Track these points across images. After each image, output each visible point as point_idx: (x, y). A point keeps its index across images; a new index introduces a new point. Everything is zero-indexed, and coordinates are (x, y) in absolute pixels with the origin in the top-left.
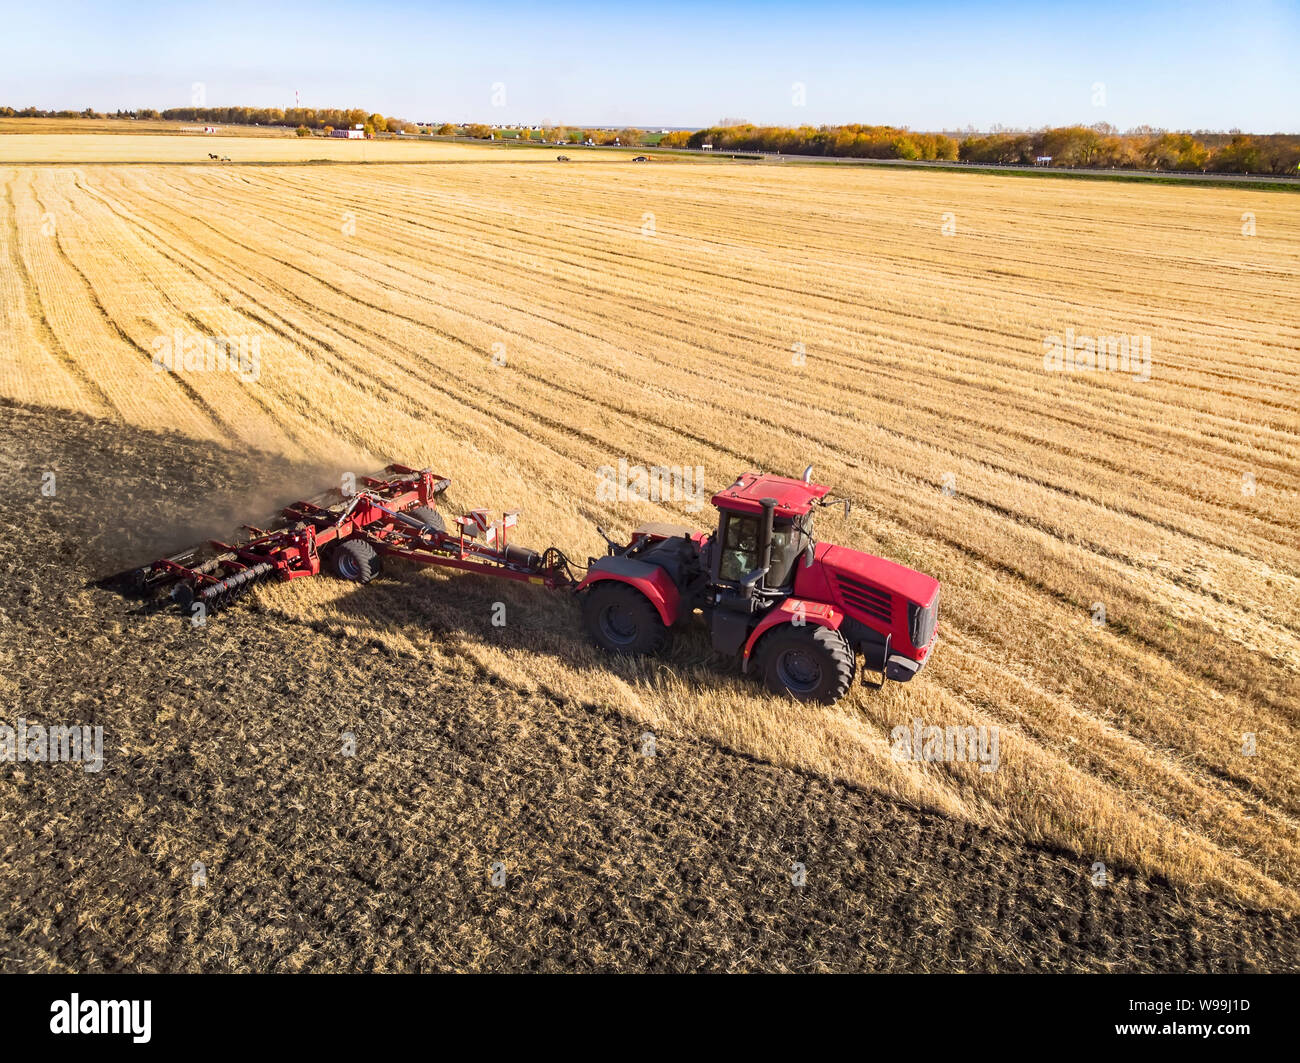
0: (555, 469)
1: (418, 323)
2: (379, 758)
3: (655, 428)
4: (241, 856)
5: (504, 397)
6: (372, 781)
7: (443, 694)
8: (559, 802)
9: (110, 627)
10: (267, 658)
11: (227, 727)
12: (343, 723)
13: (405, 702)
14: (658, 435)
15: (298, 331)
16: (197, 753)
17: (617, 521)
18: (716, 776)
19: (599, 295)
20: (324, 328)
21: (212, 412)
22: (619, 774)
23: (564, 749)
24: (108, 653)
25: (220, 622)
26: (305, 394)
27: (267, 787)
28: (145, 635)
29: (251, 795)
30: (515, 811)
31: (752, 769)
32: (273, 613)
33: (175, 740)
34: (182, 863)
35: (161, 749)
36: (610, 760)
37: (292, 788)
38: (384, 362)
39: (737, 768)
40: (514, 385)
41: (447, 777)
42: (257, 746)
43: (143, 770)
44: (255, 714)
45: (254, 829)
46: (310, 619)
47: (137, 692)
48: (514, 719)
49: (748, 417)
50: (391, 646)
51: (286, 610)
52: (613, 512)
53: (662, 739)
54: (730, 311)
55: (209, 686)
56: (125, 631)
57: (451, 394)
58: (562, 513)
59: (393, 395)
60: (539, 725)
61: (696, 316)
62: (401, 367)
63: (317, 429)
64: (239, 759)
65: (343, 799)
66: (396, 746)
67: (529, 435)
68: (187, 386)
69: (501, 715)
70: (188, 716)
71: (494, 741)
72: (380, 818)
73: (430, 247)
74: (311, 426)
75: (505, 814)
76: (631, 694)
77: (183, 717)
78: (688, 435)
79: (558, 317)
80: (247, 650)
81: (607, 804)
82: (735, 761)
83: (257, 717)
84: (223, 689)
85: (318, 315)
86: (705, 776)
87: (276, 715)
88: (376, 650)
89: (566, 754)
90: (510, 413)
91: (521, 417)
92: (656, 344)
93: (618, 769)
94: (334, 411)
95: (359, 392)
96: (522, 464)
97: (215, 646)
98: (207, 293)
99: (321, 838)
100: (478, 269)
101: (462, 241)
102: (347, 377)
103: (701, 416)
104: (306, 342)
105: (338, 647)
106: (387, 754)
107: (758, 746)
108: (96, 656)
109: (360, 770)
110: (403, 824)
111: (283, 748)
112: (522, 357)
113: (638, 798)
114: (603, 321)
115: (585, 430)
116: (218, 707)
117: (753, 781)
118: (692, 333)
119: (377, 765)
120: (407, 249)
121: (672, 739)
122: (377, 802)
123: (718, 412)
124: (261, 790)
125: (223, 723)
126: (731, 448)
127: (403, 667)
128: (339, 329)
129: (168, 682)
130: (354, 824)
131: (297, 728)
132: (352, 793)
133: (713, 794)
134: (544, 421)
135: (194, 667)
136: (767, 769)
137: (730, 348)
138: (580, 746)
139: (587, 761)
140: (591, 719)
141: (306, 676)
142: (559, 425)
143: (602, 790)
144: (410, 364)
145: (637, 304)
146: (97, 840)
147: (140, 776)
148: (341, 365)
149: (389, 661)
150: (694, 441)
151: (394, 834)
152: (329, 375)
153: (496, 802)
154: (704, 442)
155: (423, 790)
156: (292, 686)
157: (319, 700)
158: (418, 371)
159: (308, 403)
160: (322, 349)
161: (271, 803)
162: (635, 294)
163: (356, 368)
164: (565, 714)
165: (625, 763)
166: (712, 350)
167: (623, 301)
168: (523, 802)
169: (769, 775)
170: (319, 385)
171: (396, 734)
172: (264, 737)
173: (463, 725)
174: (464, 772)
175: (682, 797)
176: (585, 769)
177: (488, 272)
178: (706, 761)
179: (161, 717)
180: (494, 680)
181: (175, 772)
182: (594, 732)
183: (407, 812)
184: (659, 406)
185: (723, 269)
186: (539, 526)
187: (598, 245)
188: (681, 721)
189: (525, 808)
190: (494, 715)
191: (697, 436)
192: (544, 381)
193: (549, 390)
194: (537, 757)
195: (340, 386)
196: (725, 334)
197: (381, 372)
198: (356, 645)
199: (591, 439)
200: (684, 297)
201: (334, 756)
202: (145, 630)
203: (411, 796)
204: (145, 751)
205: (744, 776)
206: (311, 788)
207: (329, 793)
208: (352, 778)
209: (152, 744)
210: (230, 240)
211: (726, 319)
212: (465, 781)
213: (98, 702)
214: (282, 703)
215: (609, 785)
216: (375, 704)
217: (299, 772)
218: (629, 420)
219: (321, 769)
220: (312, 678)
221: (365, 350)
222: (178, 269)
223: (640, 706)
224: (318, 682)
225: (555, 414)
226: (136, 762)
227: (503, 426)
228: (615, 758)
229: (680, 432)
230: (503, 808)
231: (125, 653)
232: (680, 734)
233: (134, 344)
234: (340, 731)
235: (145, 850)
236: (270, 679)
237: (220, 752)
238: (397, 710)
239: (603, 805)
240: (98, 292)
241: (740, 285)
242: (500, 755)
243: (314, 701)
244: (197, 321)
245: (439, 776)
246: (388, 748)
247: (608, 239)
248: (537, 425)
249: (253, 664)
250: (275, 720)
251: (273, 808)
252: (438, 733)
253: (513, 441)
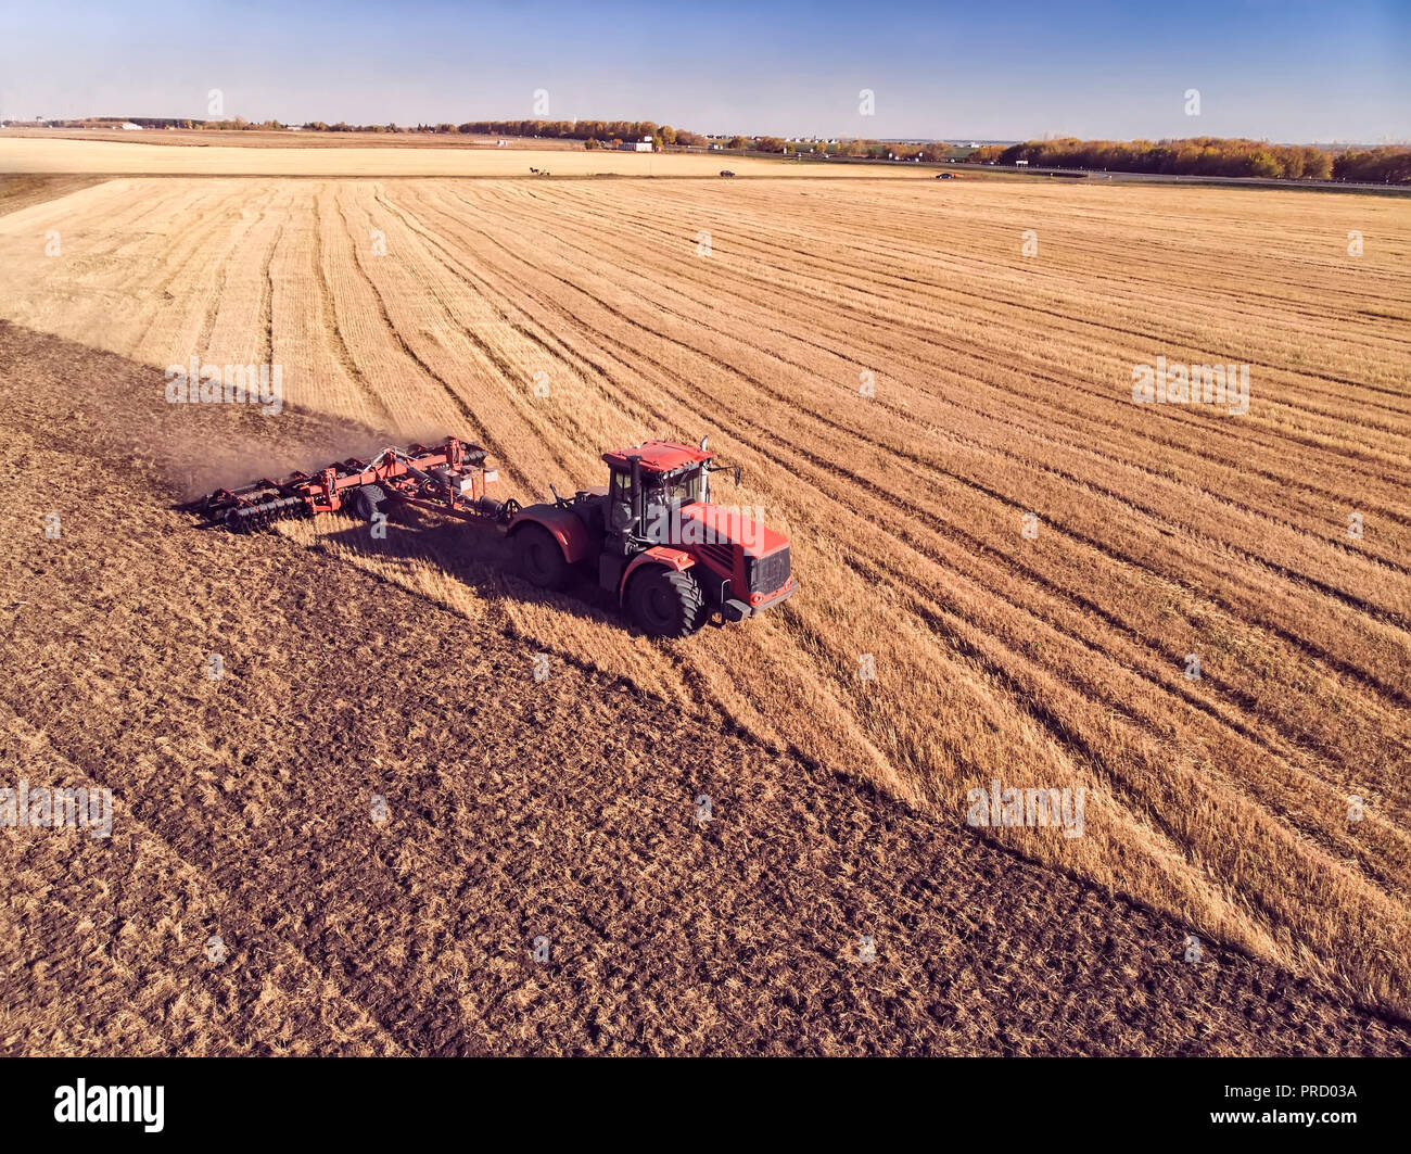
0: (822, 512)
1: (693, 349)
2: (619, 801)
3: (937, 475)
4: (477, 883)
5: (774, 431)
6: (609, 825)
7: (689, 742)
8: (801, 874)
9: (373, 639)
10: (517, 685)
11: (473, 752)
12: (586, 760)
13: (649, 745)
14: (940, 483)
15: (572, 352)
16: (443, 774)
17: (886, 575)
18: (976, 870)
19: (887, 325)
20: (598, 350)
21: (483, 430)
22: (868, 854)
23: (811, 817)
24: (369, 664)
25: (476, 644)
26: (575, 418)
27: (507, 818)
28: (404, 650)
29: (491, 824)
30: (753, 878)
31: (1019, 868)
32: (526, 639)
33: (424, 759)
34: (423, 881)
35: (411, 765)
36: (859, 836)
37: (530, 822)
38: (655, 389)
39: (1002, 865)
40: (787, 420)
41: (685, 830)
42: (501, 774)
43: (394, 784)
44: (501, 741)
45: (491, 858)
46: (563, 649)
47: (393, 706)
48: (760, 778)
49: (1047, 469)
50: (640, 685)
51: (539, 638)
52: (882, 565)
53: (919, 822)
54: (1034, 347)
55: (460, 708)
56: (386, 644)
57: (720, 426)
58: (826, 562)
59: (663, 424)
60: (785, 788)
61: (994, 351)
62: (672, 395)
63: (585, 455)
64: (482, 786)
65: (579, 839)
66: (636, 792)
67: (798, 475)
68: (461, 403)
69: (746, 772)
70: (438, 736)
71: (737, 799)
72: (615, 864)
73: (712, 269)
74: (579, 452)
75: (743, 879)
76: (888, 766)
77: (433, 737)
78: (975, 486)
79: (840, 348)
80: (498, 675)
81: (852, 884)
82: (1001, 856)
83: (503, 744)
84: (473, 712)
85: (593, 336)
86: (964, 868)
87: (521, 745)
88: (624, 688)
89: (812, 824)
90: (780, 449)
91: (791, 455)
92: (947, 381)
93: (868, 848)
94: (602, 437)
95: (628, 419)
96: (788, 505)
97: (469, 668)
98: (487, 308)
99: (554, 876)
100: (759, 293)
101: (745, 263)
102: (618, 403)
103: (991, 464)
104: (579, 364)
105: (588, 681)
106: (626, 798)
107: (1028, 843)
108: (358, 666)
109: (599, 812)
110: (637, 874)
111: (526, 779)
112: (797, 390)
113: (887, 882)
114: (889, 353)
115: (859, 473)
116: (466, 730)
117: (1019, 881)
118: (988, 370)
119: (616, 809)
120: (688, 270)
121: (930, 823)
122: (613, 848)
123: (1012, 462)
124: (501, 820)
125: (469, 747)
126: (1024, 502)
127: (650, 709)
128: (614, 353)
129: (422, 699)
130: (588, 868)
131: (540, 761)
132: (589, 835)
133: (971, 889)
134: (815, 460)
135: (447, 687)
136: (1036, 870)
137: (1031, 389)
138: (828, 817)
139: (834, 834)
140: (842, 789)
141: (554, 708)
142: (830, 465)
143: (848, 868)
144: (681, 392)
145: (928, 335)
146: (348, 846)
147: (390, 790)
148: (612, 390)
149: (637, 701)
150: (981, 492)
151: (627, 883)
152: (600, 400)
153: (734, 864)
154: (992, 494)
155: (660, 841)
156: (540, 717)
157: (565, 734)
158: (689, 399)
159: (577, 427)
160: (595, 372)
161: (509, 834)
162: (927, 325)
163: (628, 394)
164: (815, 780)
165: (876, 842)
166: (1010, 390)
167: (914, 333)
168: (763, 868)
169: (1039, 877)
170: (589, 410)
171: (638, 779)
172: (507, 766)
173: (706, 777)
174: (704, 828)
175: (936, 888)
176: (832, 843)
177: (770, 298)
178: (967, 852)
179: (413, 733)
180: (742, 733)
181: (422, 789)
182: (845, 803)
183: (642, 862)
184: (944, 450)
185: (1030, 300)
186: (801, 574)
187: (890, 270)
188: (942, 804)
189: (764, 875)
190: (739, 771)
191: (985, 486)
192: (819, 417)
193: (823, 426)
194: (781, 822)
195: (611, 411)
196: (1027, 374)
197: (652, 400)
198: (606, 680)
199: (864, 483)
200: (983, 330)
201: (574, 794)
202: (404, 645)
203: (648, 846)
204: (397, 765)
205: (1010, 875)
206: (549, 824)
207: (566, 832)
208: (590, 819)
209: (403, 759)
210: (513, 255)
211: (1029, 356)
212: (704, 838)
213: (358, 711)
214: (529, 733)
215: (856, 863)
216: (620, 745)
217: (539, 806)
218: (908, 464)
219: (560, 806)
220: (559, 710)
221: (637, 375)
222: (462, 284)
223: (897, 782)
224: (565, 715)
225: (827, 453)
226: (388, 776)
227: (771, 462)
228: (865, 834)
229: (965, 481)
230: (742, 872)
231: (385, 666)
232: (939, 818)
233: (414, 356)
234: (582, 768)
235: (390, 863)
236: (518, 707)
237: (466, 776)
238: (640, 754)
239: (848, 885)
240: (387, 305)
241: (1049, 319)
242: (742, 814)
243: (559, 735)
244: (475, 337)
245: (677, 828)
246: (628, 793)
247: (903, 264)
248: (807, 464)
249: (503, 689)
250: (519, 750)
251: (511, 840)
252: (681, 782)
253: (781, 480)
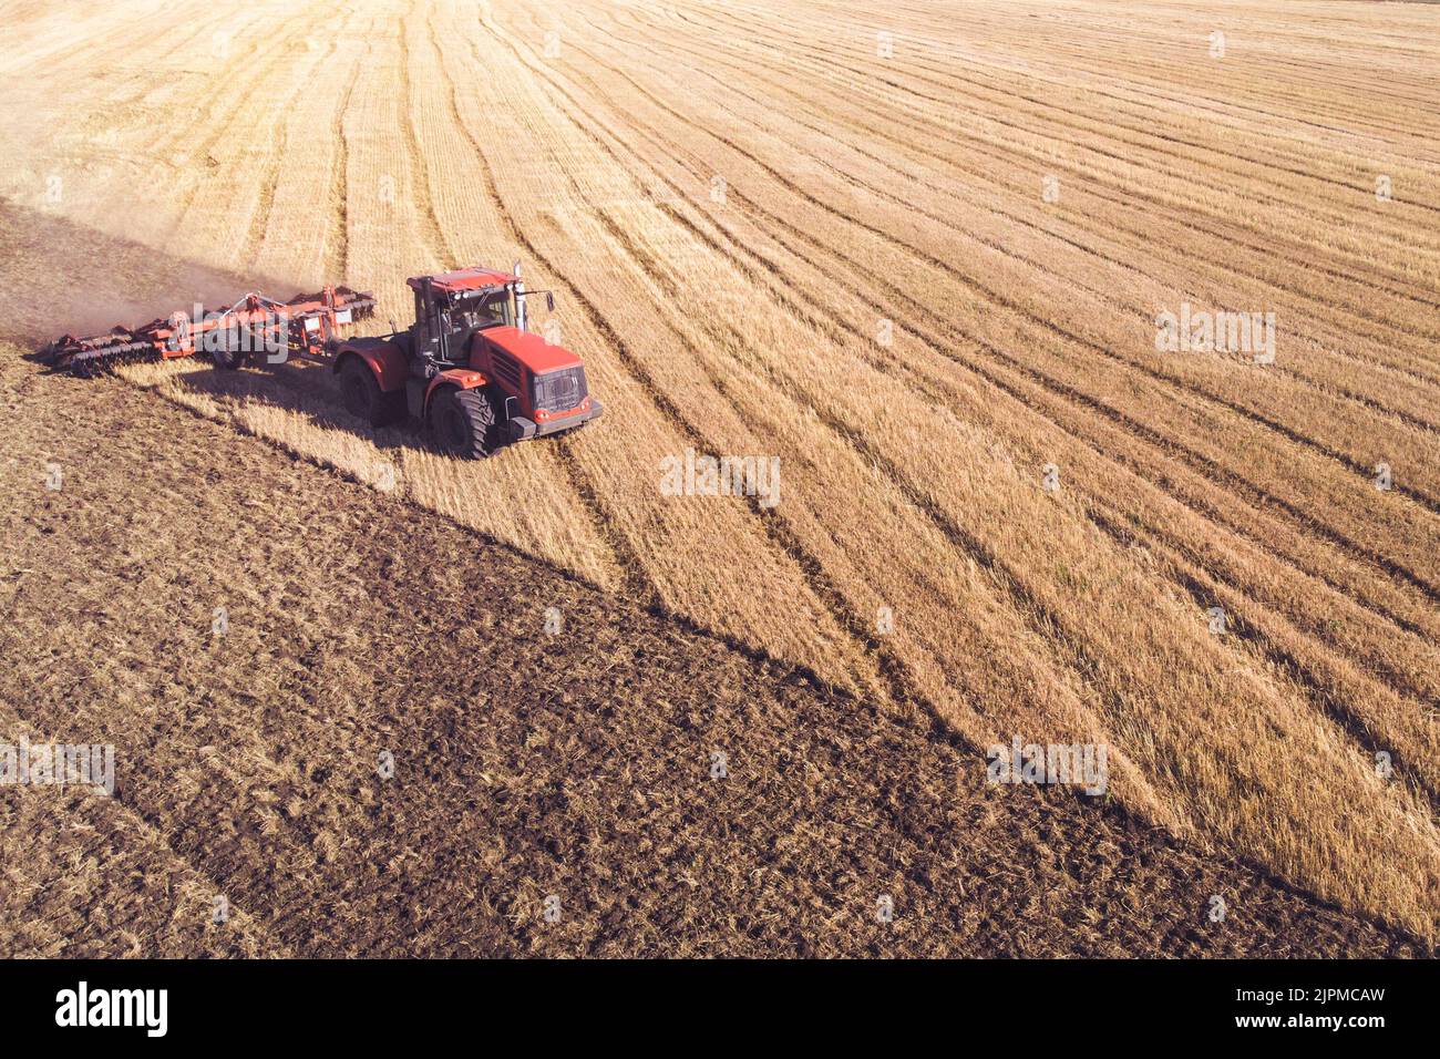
0: (1059, 452)
1: (891, 239)
2: (798, 829)
3: (1206, 403)
4: (615, 935)
5: (996, 346)
6: (786, 859)
7: (887, 751)
8: (1031, 923)
9: (480, 617)
10: (665, 677)
11: (609, 764)
12: (755, 775)
13: (837, 757)
14: (1210, 413)
15: (735, 242)
16: (571, 794)
17: (1141, 534)
18: (1257, 917)
19: (1141, 203)
20: (768, 239)
21: (621, 345)
22: (1119, 896)
23: (1044, 849)
24: (475, 650)
25: (612, 624)
26: (739, 328)
27: (653, 850)
28: (520, 632)
29: (633, 858)
30: (971, 928)
31: (1313, 914)
32: (677, 618)
33: (546, 774)
34: (545, 933)
35: (529, 781)
36: (1107, 873)
37: (683, 855)
38: (843, 291)
39: (1290, 910)
40: (1012, 331)
41: (884, 866)
42: (644, 794)
43: (507, 806)
44: (645, 750)
45: (633, 902)
46: (724, 630)
47: (506, 704)
48: (978, 799)
49: (1348, 395)
50: (825, 677)
51: (695, 616)
52: (1136, 521)
53: (1183, 854)
54: (1330, 235)
55: (592, 707)
56: (497, 624)
57: (926, 339)
58: (1063, 516)
59: (851, 336)
60: (1012, 811)
61: (1279, 241)
62: (864, 299)
63: (752, 377)
64: (622, 808)
65: (746, 878)
66: (820, 816)
67: (1027, 403)
68: (592, 309)
69: (961, 790)
70: (564, 744)
71: (952, 824)
72: (793, 911)
74: (744, 372)
75: (958, 929)
76: (1144, 783)
77: (558, 745)
78: (1254, 417)
79: (1081, 237)
80: (641, 664)
81: (1098, 935)
82: (1289, 899)
83: (648, 755)
84: (609, 713)
85: (761, 219)
86: (1242, 914)
87: (671, 755)
88: (804, 681)
89: (1046, 857)
90: (1003, 369)
91: (1017, 377)
92: (1218, 281)
93: (1117, 889)
94: (774, 354)
95: (807, 331)
96: (1014, 442)
97: (604, 655)
98: (624, 181)
99: (715, 927)
100: (976, 158)
102: (794, 309)
103: (1275, 389)
104: (744, 258)
105: (757, 672)
106: (807, 824)
107: (1324, 882)
108: (461, 653)
109: (772, 842)
110: (821, 924)
111: (677, 800)
112: (1025, 292)
113: (1143, 933)
114: (1144, 244)
115: (1105, 400)
116: (601, 735)
117: (1312, 931)
118: (1272, 266)
119: (795, 839)
121: (1198, 856)
122: (790, 889)
123: (1302, 386)
124: (645, 853)
125: (605, 758)
126: (1318, 439)
127: (838, 709)
128: (790, 244)
129: (543, 696)
130: (758, 915)
131: (696, 776)
132: (759, 872)
133: (1251, 942)
134: (1049, 383)
135: (575, 680)
136: (1335, 917)
137: (1327, 291)
138: (1067, 848)
139: (1075, 871)
140: (1084, 812)
141: (713, 707)
142: (1069, 390)
143: (1093, 915)
144: (876, 294)
145: (1194, 219)
146: (449, 888)
147: (503, 814)
148: (786, 292)
149: (821, 699)
150: (1262, 425)
151: (808, 935)
152: (771, 305)
153: (945, 911)
154: (1276, 427)
155: (851, 881)
156: (695, 718)
157: (727, 741)
158: (886, 305)
159: (742, 341)
160: (765, 269)
161: (656, 871)
162: (1193, 204)
163: (807, 298)
164: (1049, 800)
165: (1128, 881)
166: (1300, 292)
167: (1175, 214)
168: (983, 915)
169: (1337, 926)
170: (757, 318)
171: (822, 799)
172: (654, 783)
173: (910, 797)
174: (907, 862)
175: (1206, 941)
176: (1071, 882)
177: (992, 165)
178: (1245, 894)
179: (532, 740)
180: (956, 740)
181: (543, 814)
182: (1088, 831)
183: (827, 908)
184: (1215, 371)
185: (1325, 167)
186: (1032, 532)
187: (1145, 126)
188: (1213, 831)
189: (984, 925)
190: (952, 789)
191: (1267, 418)
192: (1053, 327)
193: (1059, 340)
194: (1005, 854)
195: (785, 320)
196: (1321, 270)
197: (838, 306)
198: (780, 671)
199: (1112, 414)
200: (1265, 210)
201: (740, 818)
202: (520, 625)
203: (835, 886)
204: (511, 782)
205: (1300, 923)
206: (707, 859)
207: (730, 868)
208: (760, 852)
209: (519, 774)
210: (657, 104)
211: (1324, 247)
212: (908, 875)
213: (460, 712)
214: (681, 740)
215: (1103, 909)
216: (798, 755)
217: (695, 834)
218: (1168, 389)
219: (722, 834)
220: (720, 710)
221: (819, 273)
222: (592, 145)
223: (1155, 802)
224: (728, 717)
225: (1065, 375)
226: (500, 795)
227: (992, 387)
228: (1114, 871)
229: (1243, 411)
230: (956, 921)
231: (495, 652)
232: (1209, 849)
233: (532, 250)
234: (750, 786)
235: (503, 909)
236: (667, 705)
237: (600, 795)
238: (825, 767)
239: (1093, 936)
240: (495, 173)
241: (1349, 195)
242: (956, 845)
243: (720, 742)
244: (610, 221)
245: (873, 863)
246: (809, 818)
247: (1161, 117)
248: (1038, 389)
249: (647, 683)
250: (669, 762)
251: (659, 879)
252: (877, 803)
253: (1004, 410)
